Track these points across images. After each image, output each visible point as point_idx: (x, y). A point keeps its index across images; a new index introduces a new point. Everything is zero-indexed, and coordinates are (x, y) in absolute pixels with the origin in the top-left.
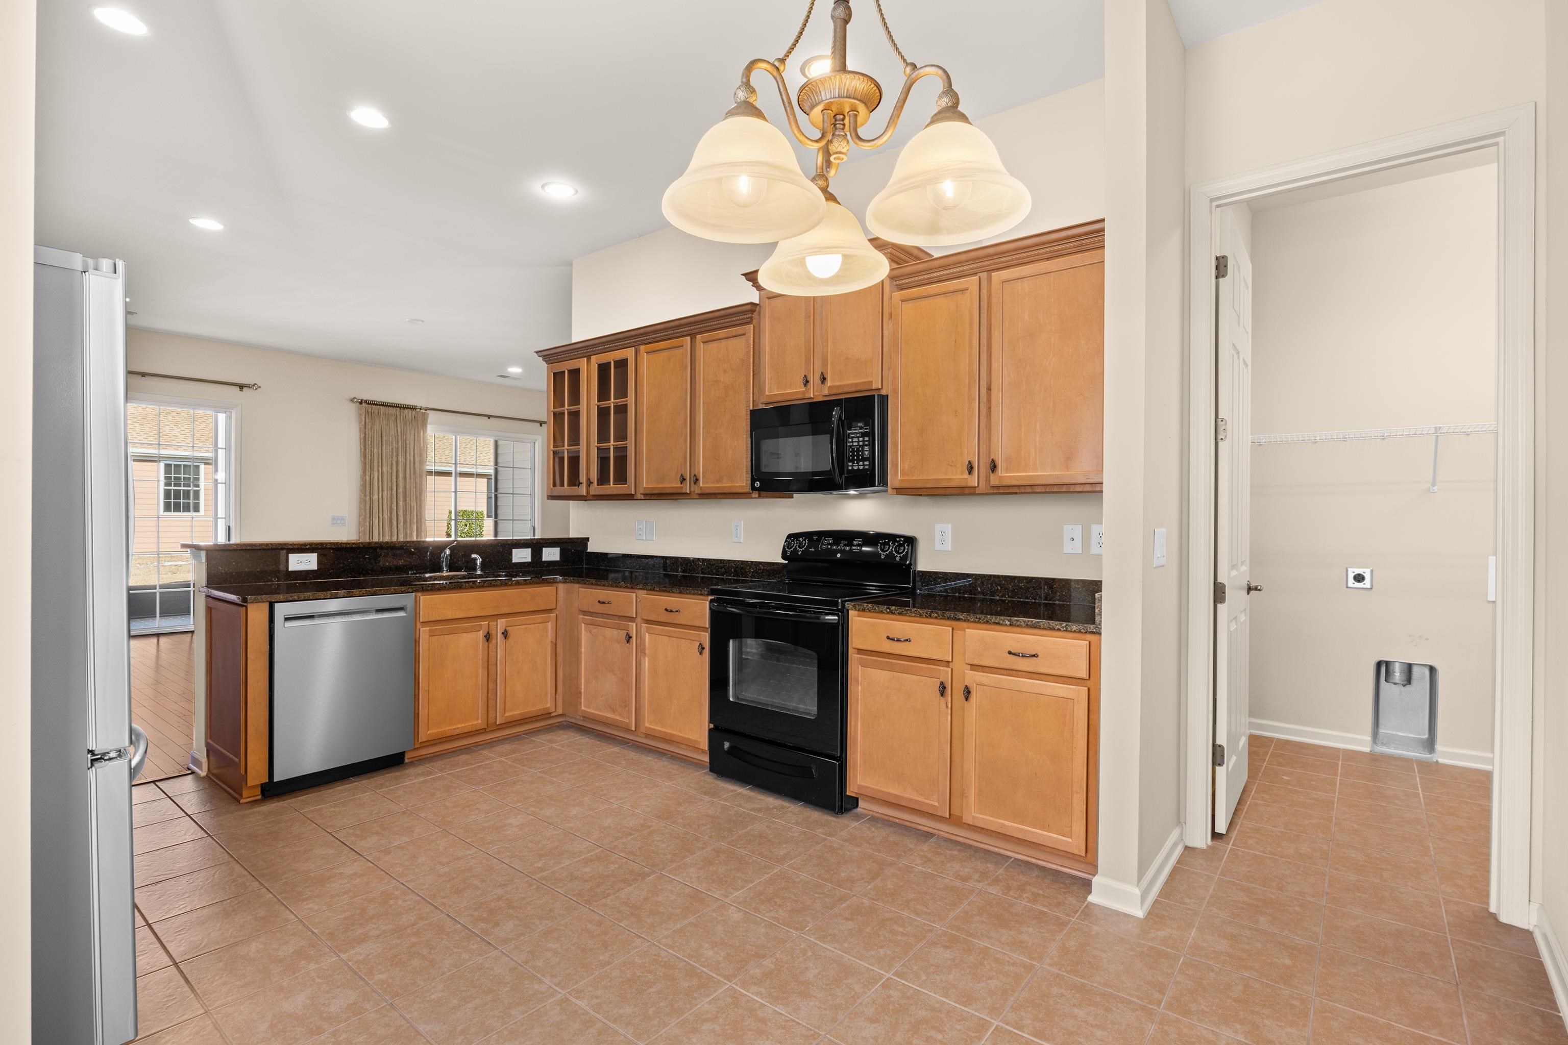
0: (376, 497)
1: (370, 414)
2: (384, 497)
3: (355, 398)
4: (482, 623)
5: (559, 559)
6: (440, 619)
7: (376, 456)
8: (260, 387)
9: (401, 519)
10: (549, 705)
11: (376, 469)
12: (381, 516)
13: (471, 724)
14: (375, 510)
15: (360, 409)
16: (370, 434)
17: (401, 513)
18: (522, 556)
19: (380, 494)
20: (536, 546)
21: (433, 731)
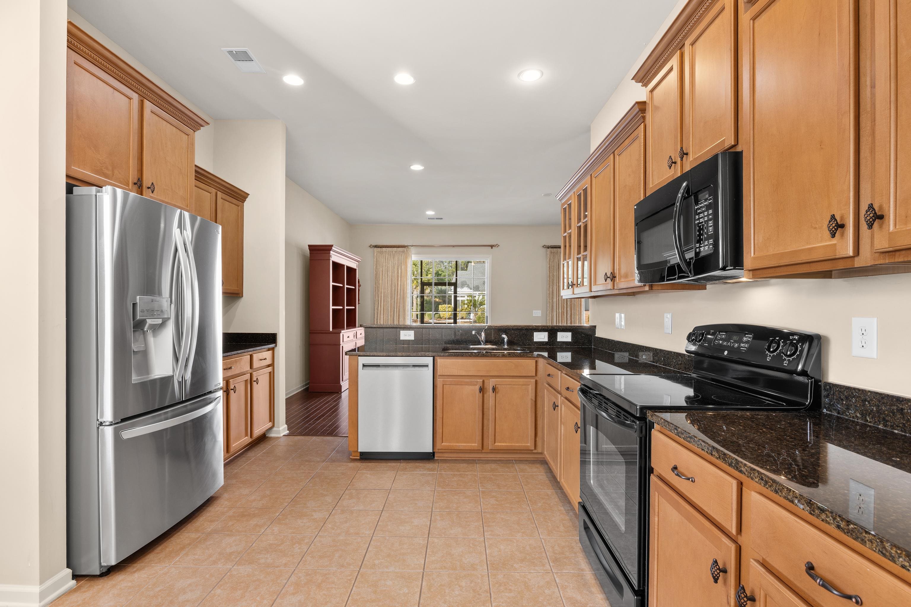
0: (555, 300)
1: (553, 254)
2: (559, 300)
3: (545, 245)
4: (478, 380)
5: (570, 341)
6: (450, 374)
7: (555, 276)
8: (499, 246)
9: (569, 312)
10: (529, 444)
11: (555, 284)
12: (558, 311)
13: (470, 444)
14: (555, 308)
15: (546, 251)
16: (552, 264)
17: (569, 309)
18: (541, 337)
19: (558, 298)
20: (552, 331)
21: (445, 444)
